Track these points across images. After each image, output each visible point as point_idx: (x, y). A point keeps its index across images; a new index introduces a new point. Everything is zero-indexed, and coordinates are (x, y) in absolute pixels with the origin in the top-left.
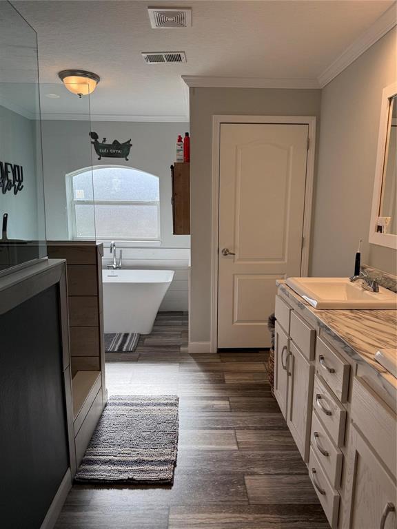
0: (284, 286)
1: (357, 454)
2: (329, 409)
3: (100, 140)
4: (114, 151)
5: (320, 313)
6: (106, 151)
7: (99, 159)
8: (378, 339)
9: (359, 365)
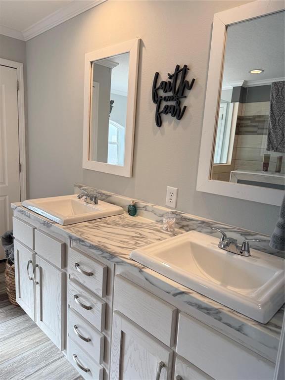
0: (22, 209)
1: (123, 334)
2: (88, 305)
5: (68, 228)
8: (121, 241)
9: (116, 265)
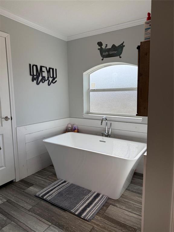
3: (103, 47)
4: (112, 53)
6: (107, 53)
7: (102, 60)
